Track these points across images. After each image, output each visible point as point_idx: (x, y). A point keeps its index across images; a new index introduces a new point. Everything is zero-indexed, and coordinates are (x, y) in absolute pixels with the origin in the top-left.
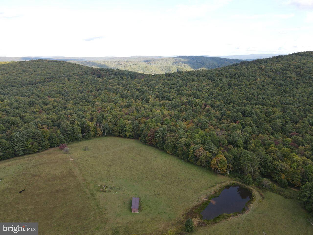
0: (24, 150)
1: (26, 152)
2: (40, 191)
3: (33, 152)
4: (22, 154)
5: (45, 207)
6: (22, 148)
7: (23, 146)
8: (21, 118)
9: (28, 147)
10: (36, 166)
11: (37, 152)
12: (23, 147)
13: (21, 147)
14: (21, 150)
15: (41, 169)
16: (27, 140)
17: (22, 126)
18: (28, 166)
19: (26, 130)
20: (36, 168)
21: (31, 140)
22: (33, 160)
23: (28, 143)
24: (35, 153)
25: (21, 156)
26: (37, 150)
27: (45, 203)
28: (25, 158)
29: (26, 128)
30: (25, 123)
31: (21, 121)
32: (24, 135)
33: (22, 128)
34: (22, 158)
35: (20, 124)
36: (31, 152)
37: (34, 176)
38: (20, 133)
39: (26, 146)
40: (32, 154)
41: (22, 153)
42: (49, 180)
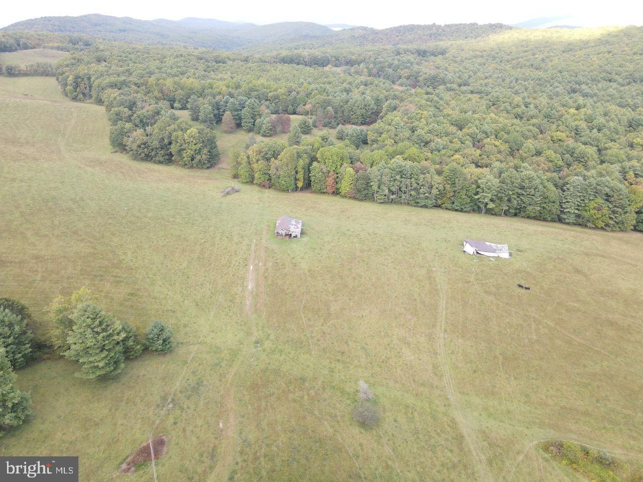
0: (578, 216)
1: (580, 221)
2: (576, 305)
3: (594, 226)
4: (571, 221)
5: (573, 337)
6: (576, 212)
7: (580, 208)
8: (599, 150)
9: (588, 212)
10: (587, 254)
11: (602, 228)
12: (578, 210)
13: (576, 208)
14: (574, 213)
15: (594, 265)
16: (591, 198)
17: (594, 167)
18: (573, 248)
19: (598, 179)
20: (586, 258)
21: (600, 200)
22: (587, 240)
23: (592, 205)
24: (596, 228)
25: (568, 224)
26: (603, 225)
27: (575, 331)
28: (573, 231)
29: (601, 173)
30: (602, 162)
31: (596, 156)
32: (591, 186)
33: (593, 172)
34: (568, 230)
35: (591, 163)
36: (589, 224)
37: (577, 271)
38: (585, 180)
39: (586, 210)
40: (590, 228)
41: (572, 219)
42: (602, 293)
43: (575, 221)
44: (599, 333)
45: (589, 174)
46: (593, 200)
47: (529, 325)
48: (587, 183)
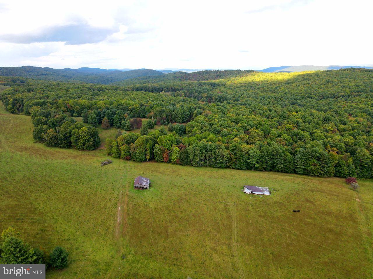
0: (304, 169)
1: (306, 172)
2: (309, 220)
3: (313, 175)
4: (301, 173)
5: (310, 240)
6: (303, 167)
7: (305, 165)
8: (311, 134)
9: (309, 167)
10: (312, 191)
11: (318, 176)
12: (304, 166)
13: (303, 165)
14: (302, 168)
15: (317, 197)
16: (310, 159)
17: (309, 143)
18: (304, 187)
19: (312, 149)
20: (312, 193)
21: (315, 161)
22: (311, 183)
23: (311, 163)
24: (315, 176)
25: (300, 174)
26: (318, 174)
27: (311, 236)
28: (303, 178)
29: (313, 145)
30: (313, 140)
31: (309, 137)
32: (309, 152)
33: (309, 145)
34: (300, 177)
35: (308, 141)
36: (311, 174)
37: (308, 201)
38: (305, 149)
39: (308, 166)
40: (312, 176)
41: (301, 171)
42: (322, 213)
43: (303, 172)
44: (324, 237)
45: (307, 146)
46: (311, 160)
47: (285, 234)
48: (306, 151)
